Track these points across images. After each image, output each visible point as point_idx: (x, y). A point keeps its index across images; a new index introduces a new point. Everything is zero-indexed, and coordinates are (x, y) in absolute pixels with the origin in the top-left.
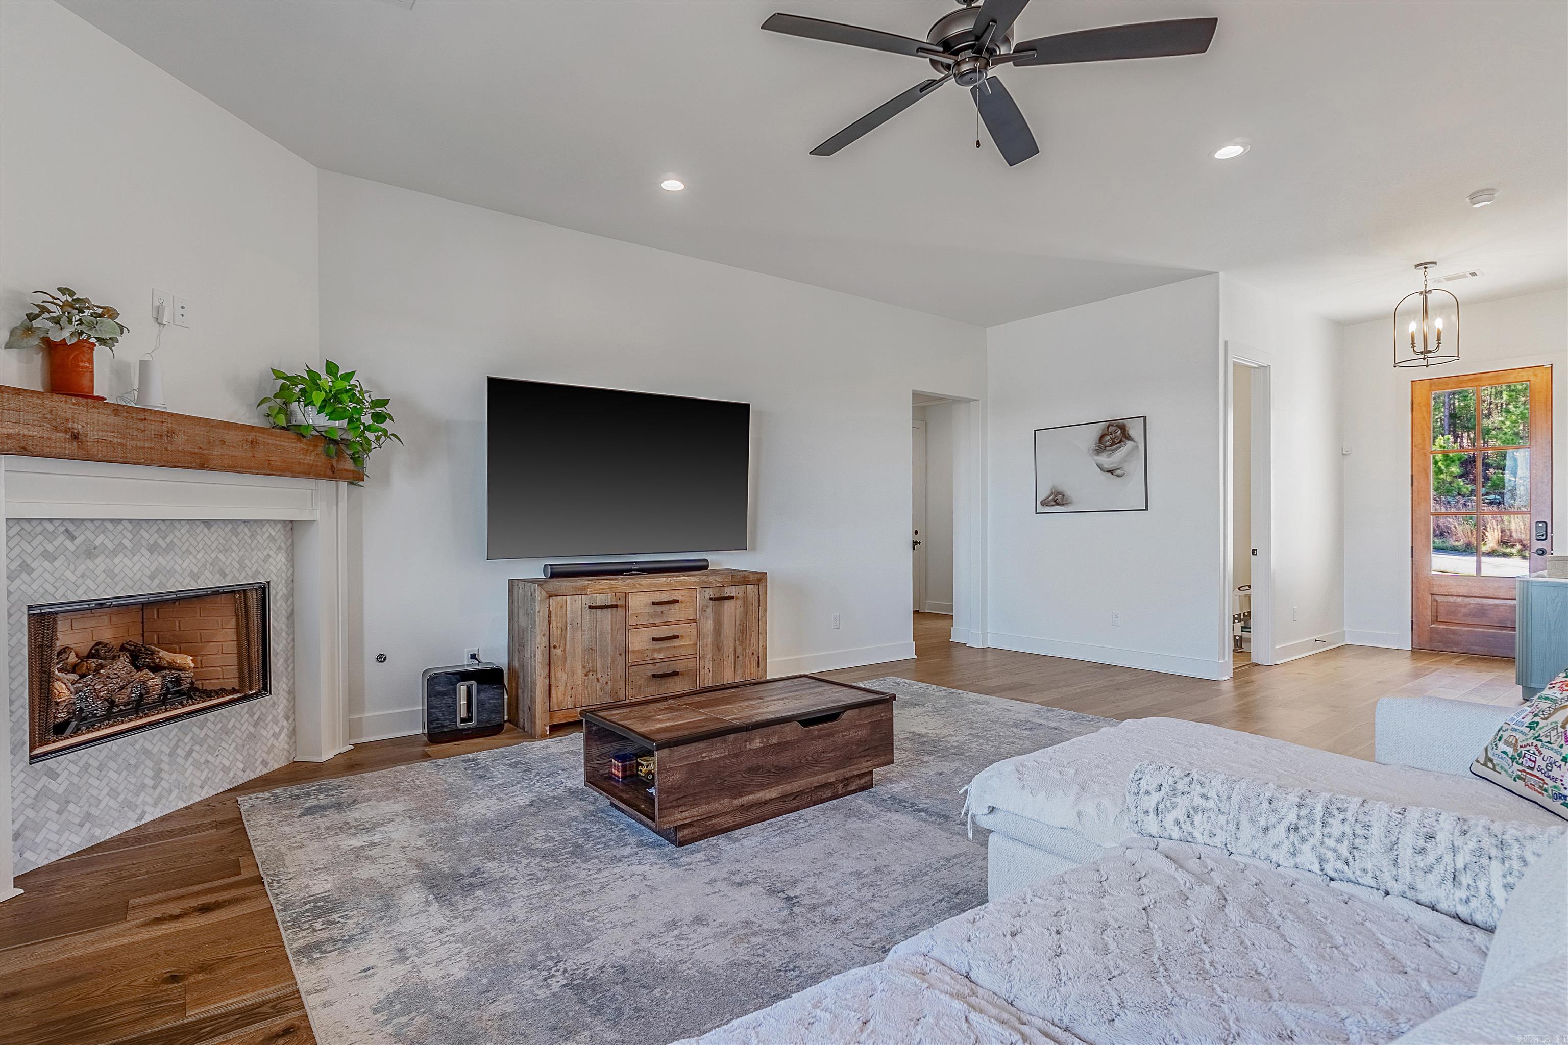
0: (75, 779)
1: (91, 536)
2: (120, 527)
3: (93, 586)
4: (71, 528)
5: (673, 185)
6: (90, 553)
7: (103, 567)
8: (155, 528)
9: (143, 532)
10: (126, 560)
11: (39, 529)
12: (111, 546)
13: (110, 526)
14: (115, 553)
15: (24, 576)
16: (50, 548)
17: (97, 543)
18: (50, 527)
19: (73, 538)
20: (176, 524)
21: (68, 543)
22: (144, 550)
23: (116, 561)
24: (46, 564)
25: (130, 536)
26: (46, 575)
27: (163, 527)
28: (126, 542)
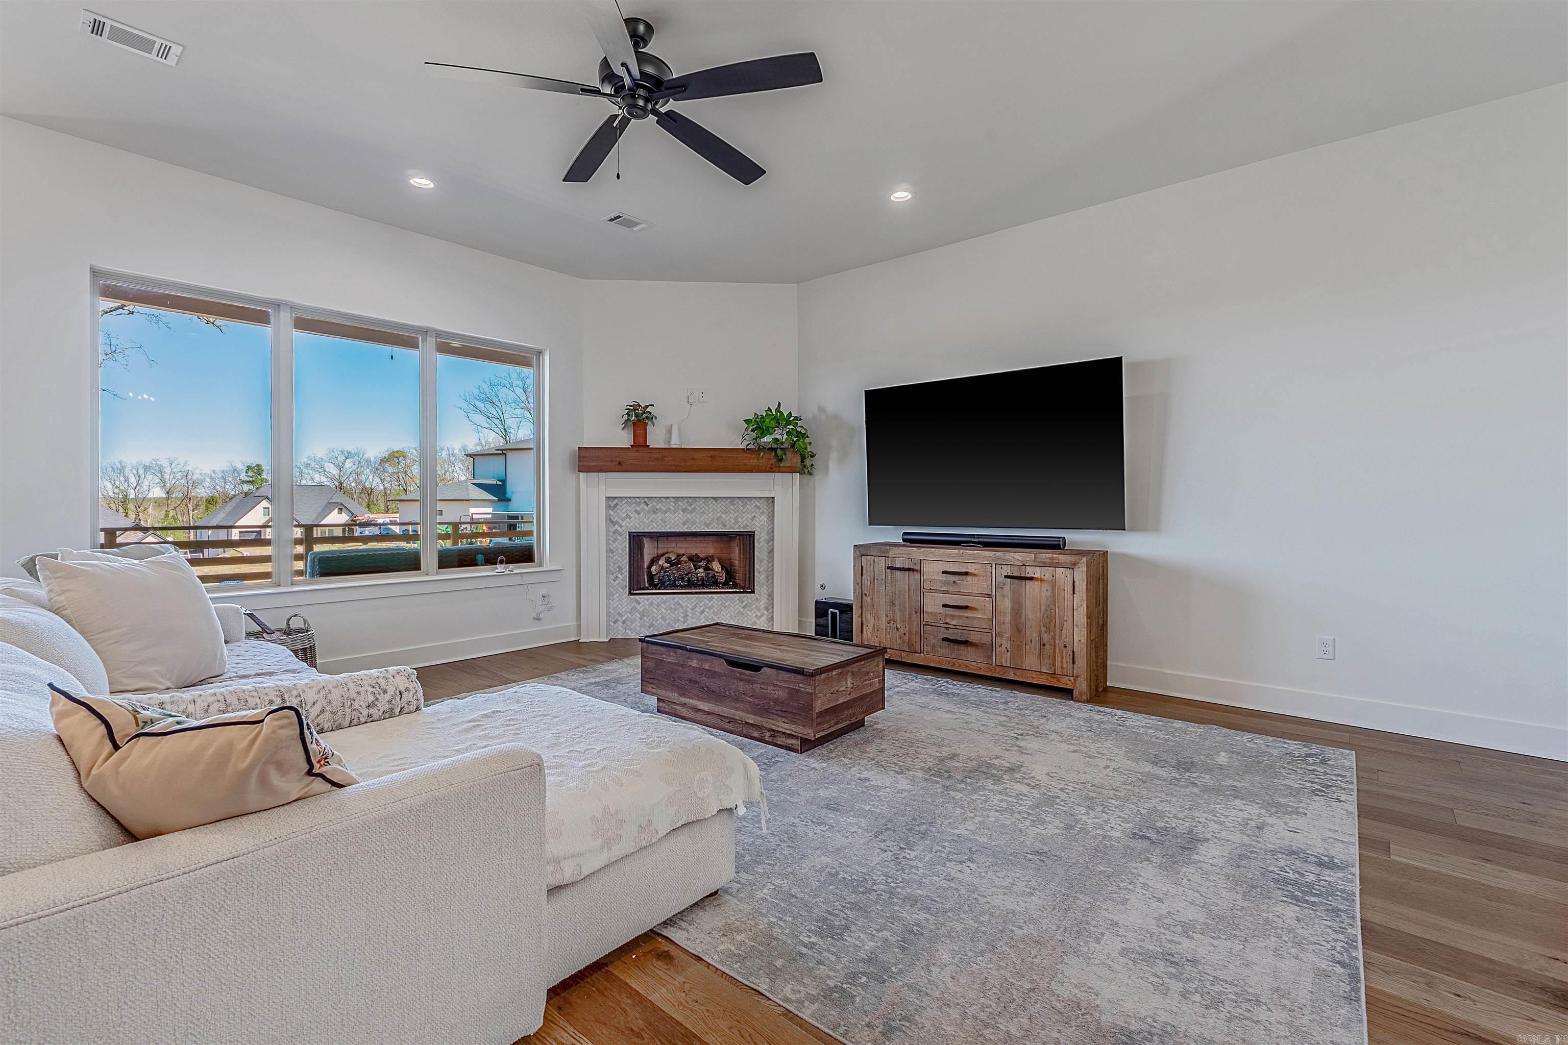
0: (647, 607)
1: (655, 504)
2: (668, 500)
3: (656, 526)
4: (647, 500)
5: (901, 196)
6: (655, 511)
7: (660, 518)
8: (686, 501)
9: (680, 503)
10: (671, 515)
11: (634, 501)
12: (664, 509)
13: (664, 500)
14: (666, 512)
15: (628, 520)
16: (638, 509)
17: (658, 507)
18: (638, 500)
19: (648, 505)
20: (698, 499)
21: (645, 507)
22: (680, 511)
23: (667, 515)
24: (636, 515)
25: (673, 504)
26: (637, 520)
27: (690, 501)
28: (671, 507)
